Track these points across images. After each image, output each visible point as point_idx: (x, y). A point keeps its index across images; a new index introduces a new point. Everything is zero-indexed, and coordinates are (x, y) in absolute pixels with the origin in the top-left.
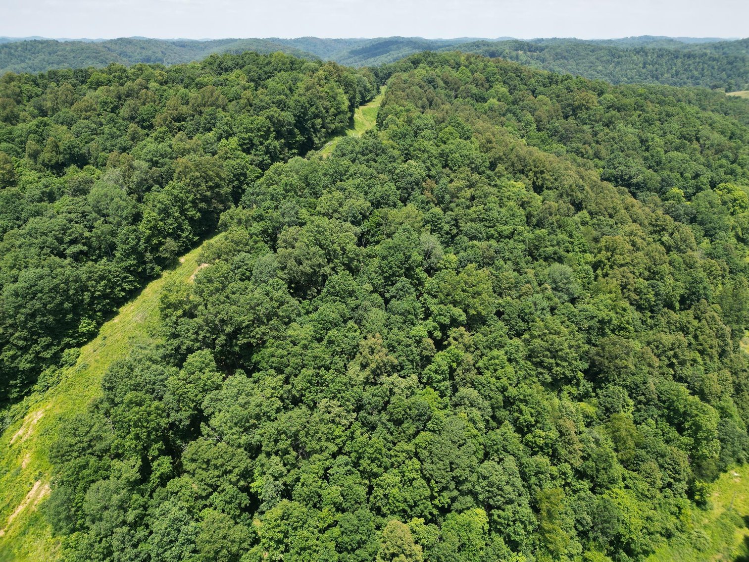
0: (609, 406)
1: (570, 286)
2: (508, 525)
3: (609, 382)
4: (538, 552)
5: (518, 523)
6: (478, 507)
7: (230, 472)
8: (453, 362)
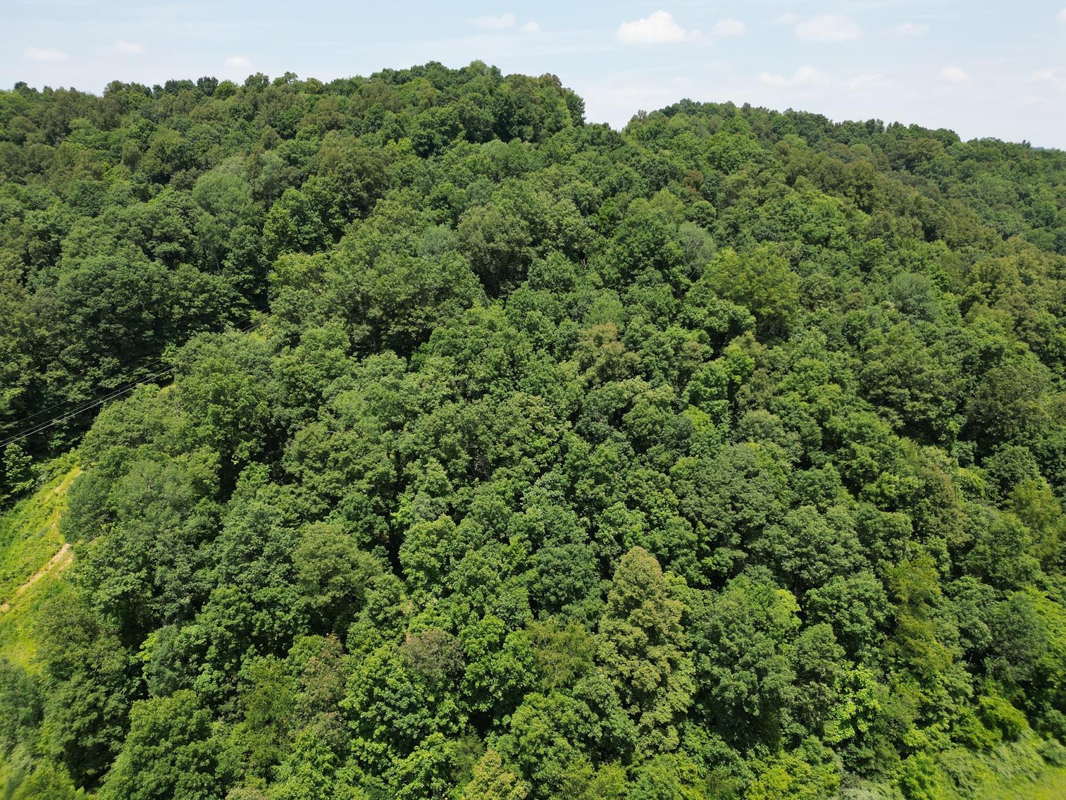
0: (1007, 475)
1: (926, 304)
2: (838, 608)
3: (1006, 440)
4: (894, 676)
5: (856, 603)
6: (782, 587)
7: (360, 476)
8: (735, 373)
